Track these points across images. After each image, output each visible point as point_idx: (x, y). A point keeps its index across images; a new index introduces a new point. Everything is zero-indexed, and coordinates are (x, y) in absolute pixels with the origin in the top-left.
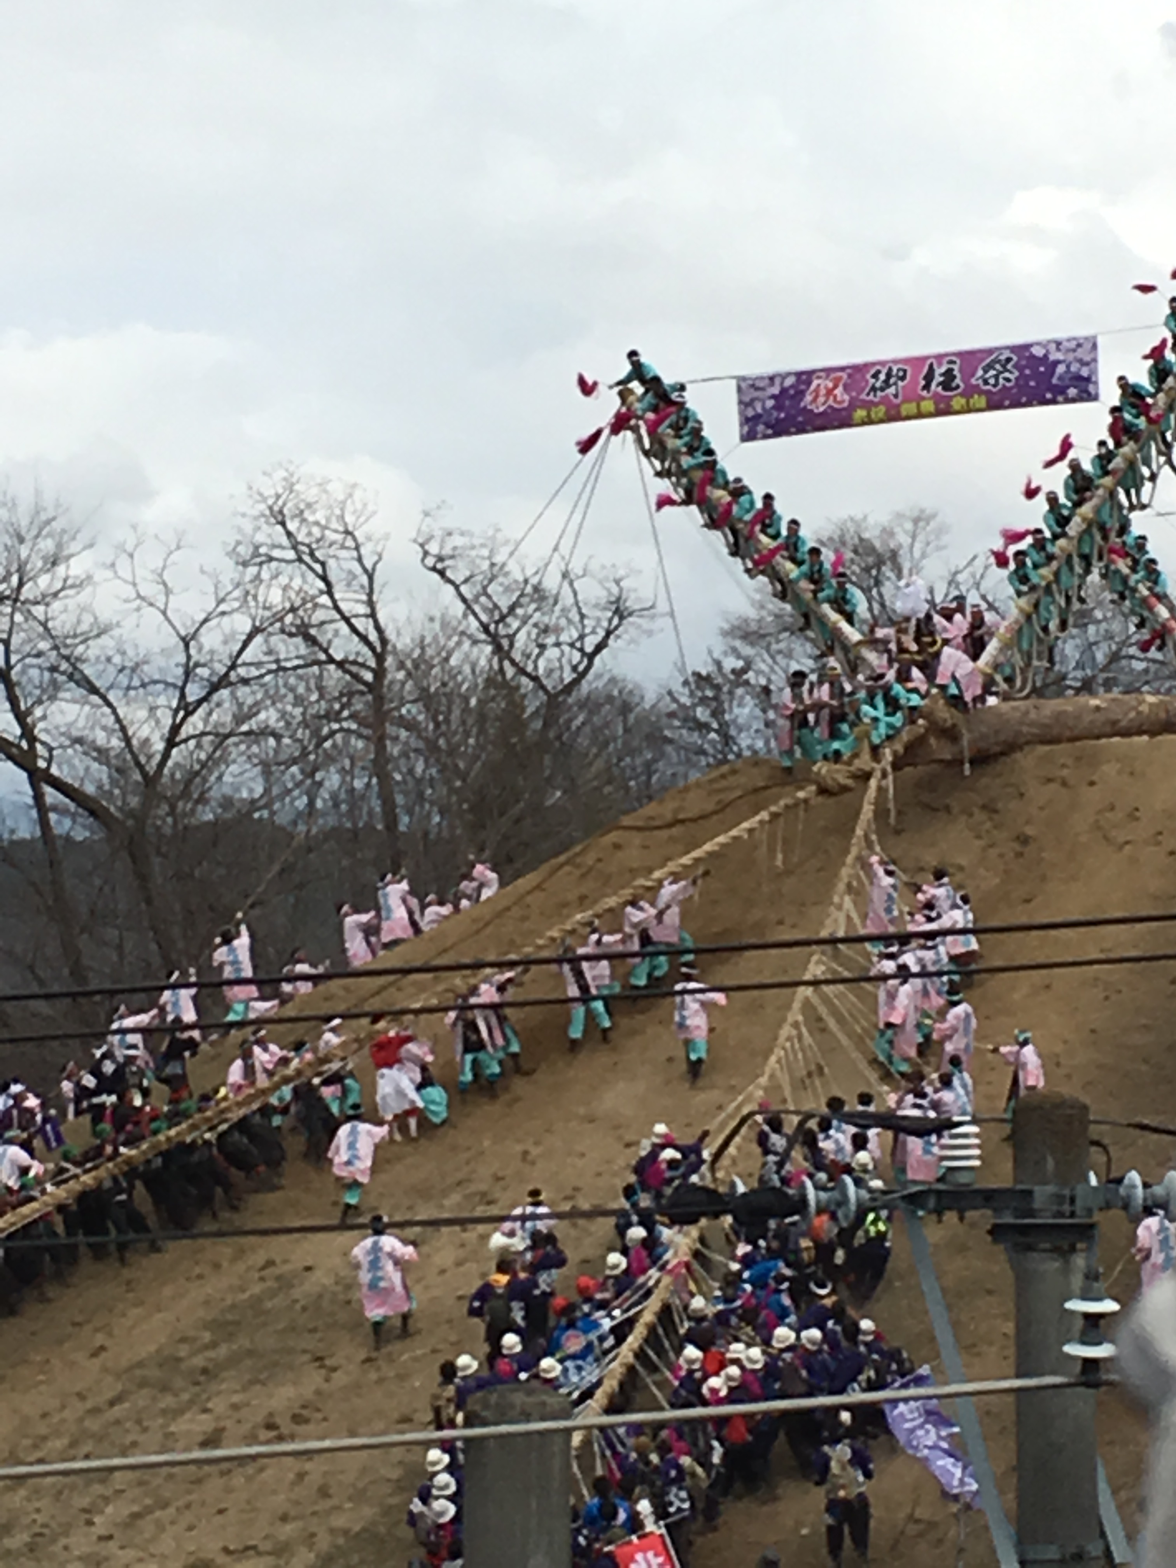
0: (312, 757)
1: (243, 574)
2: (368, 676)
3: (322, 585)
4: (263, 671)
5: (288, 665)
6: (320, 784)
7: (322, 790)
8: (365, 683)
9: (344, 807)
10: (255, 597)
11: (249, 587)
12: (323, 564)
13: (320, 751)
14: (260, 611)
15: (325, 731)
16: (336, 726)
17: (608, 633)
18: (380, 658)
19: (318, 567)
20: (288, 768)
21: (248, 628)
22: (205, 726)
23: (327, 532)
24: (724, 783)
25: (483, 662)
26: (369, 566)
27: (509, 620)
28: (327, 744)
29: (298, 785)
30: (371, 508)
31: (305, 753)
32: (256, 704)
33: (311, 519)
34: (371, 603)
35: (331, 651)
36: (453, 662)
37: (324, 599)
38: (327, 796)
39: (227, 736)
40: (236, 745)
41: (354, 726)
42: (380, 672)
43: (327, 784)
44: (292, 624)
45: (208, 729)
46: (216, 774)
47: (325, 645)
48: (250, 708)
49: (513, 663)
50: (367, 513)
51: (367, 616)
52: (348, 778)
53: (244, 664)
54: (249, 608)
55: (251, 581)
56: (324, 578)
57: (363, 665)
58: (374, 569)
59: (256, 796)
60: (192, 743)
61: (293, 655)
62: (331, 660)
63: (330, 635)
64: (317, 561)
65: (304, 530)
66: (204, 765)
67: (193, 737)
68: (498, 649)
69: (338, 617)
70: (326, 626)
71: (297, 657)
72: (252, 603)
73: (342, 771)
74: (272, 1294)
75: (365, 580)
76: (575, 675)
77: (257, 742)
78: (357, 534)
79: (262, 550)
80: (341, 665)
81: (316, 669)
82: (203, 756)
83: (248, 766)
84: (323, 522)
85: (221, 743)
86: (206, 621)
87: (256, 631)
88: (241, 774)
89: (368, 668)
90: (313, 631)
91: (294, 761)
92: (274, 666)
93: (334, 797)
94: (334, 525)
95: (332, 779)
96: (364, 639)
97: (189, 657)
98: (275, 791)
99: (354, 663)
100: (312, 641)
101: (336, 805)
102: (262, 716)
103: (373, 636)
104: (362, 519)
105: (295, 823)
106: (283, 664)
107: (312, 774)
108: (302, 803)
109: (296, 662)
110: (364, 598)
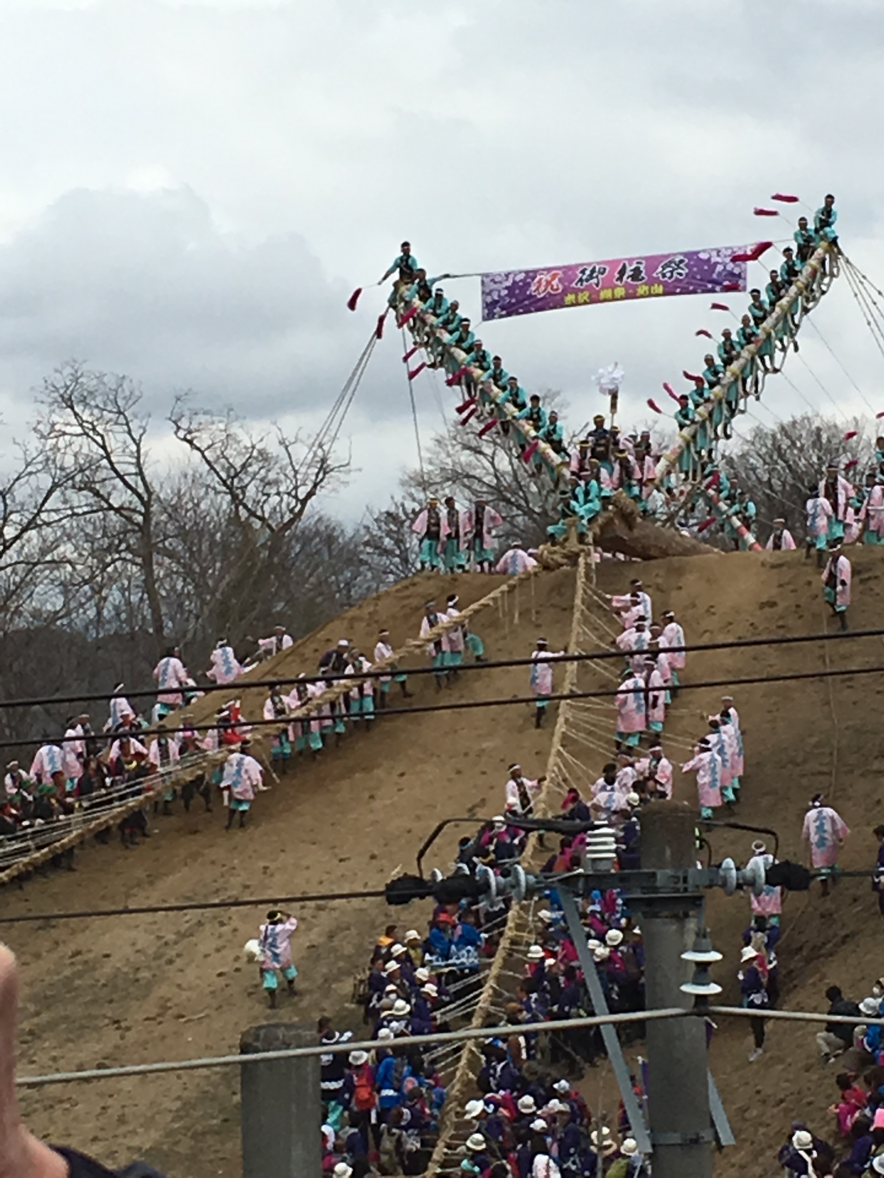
0: (99, 579)
1: (44, 446)
2: (140, 519)
3: (101, 452)
4: (61, 516)
5: (80, 511)
6: (105, 599)
7: (107, 604)
8: (138, 524)
9: (123, 616)
10: (54, 461)
11: (50, 453)
12: (102, 437)
13: (105, 574)
14: (58, 472)
15: (108, 559)
16: (117, 556)
17: (315, 485)
18: (147, 505)
19: (99, 439)
20: (81, 587)
21: (50, 485)
22: (18, 557)
23: (105, 413)
24: (407, 593)
25: (225, 506)
26: (136, 437)
27: (242, 475)
28: (110, 569)
29: (89, 599)
30: (137, 393)
31: (93, 577)
32: (56, 540)
33: (93, 403)
34: (138, 465)
35: (111, 501)
36: (203, 506)
37: (105, 462)
38: (111, 608)
39: (35, 564)
40: (42, 571)
41: (129, 556)
42: (147, 516)
43: (110, 598)
44: (81, 481)
45: (21, 559)
46: (28, 593)
47: (106, 496)
48: (53, 543)
49: (245, 507)
50: (134, 399)
51: (136, 474)
52: (127, 593)
53: (46, 511)
54: (50, 469)
55: (51, 449)
56: (104, 447)
57: (134, 511)
58: (140, 440)
59: (58, 608)
60: (9, 570)
61: (83, 503)
62: (111, 507)
63: (109, 489)
64: (99, 434)
65: (87, 412)
66: (18, 586)
67: (10, 565)
68: (235, 497)
69: (114, 475)
70: (107, 482)
71: (86, 505)
72: (52, 466)
73: (122, 590)
74: (79, 975)
75: (134, 448)
76: (292, 516)
77: (58, 568)
78: (126, 413)
79: (57, 427)
80: (118, 510)
81: (100, 514)
82: (18, 579)
83: (51, 586)
84: (101, 406)
85: (30, 570)
86: (18, 479)
87: (55, 486)
88: (46, 593)
89: (140, 513)
90: (98, 486)
91: (86, 582)
92: (69, 512)
93: (116, 608)
94: (109, 408)
95: (114, 596)
96: (134, 491)
97: (6, 505)
98: (73, 605)
99: (128, 509)
100: (97, 494)
101: (118, 615)
102: (62, 549)
103: (141, 490)
104: (131, 402)
105: (86, 628)
106: (76, 510)
107: (99, 592)
108: (92, 613)
109: (86, 509)
110: (134, 461)
